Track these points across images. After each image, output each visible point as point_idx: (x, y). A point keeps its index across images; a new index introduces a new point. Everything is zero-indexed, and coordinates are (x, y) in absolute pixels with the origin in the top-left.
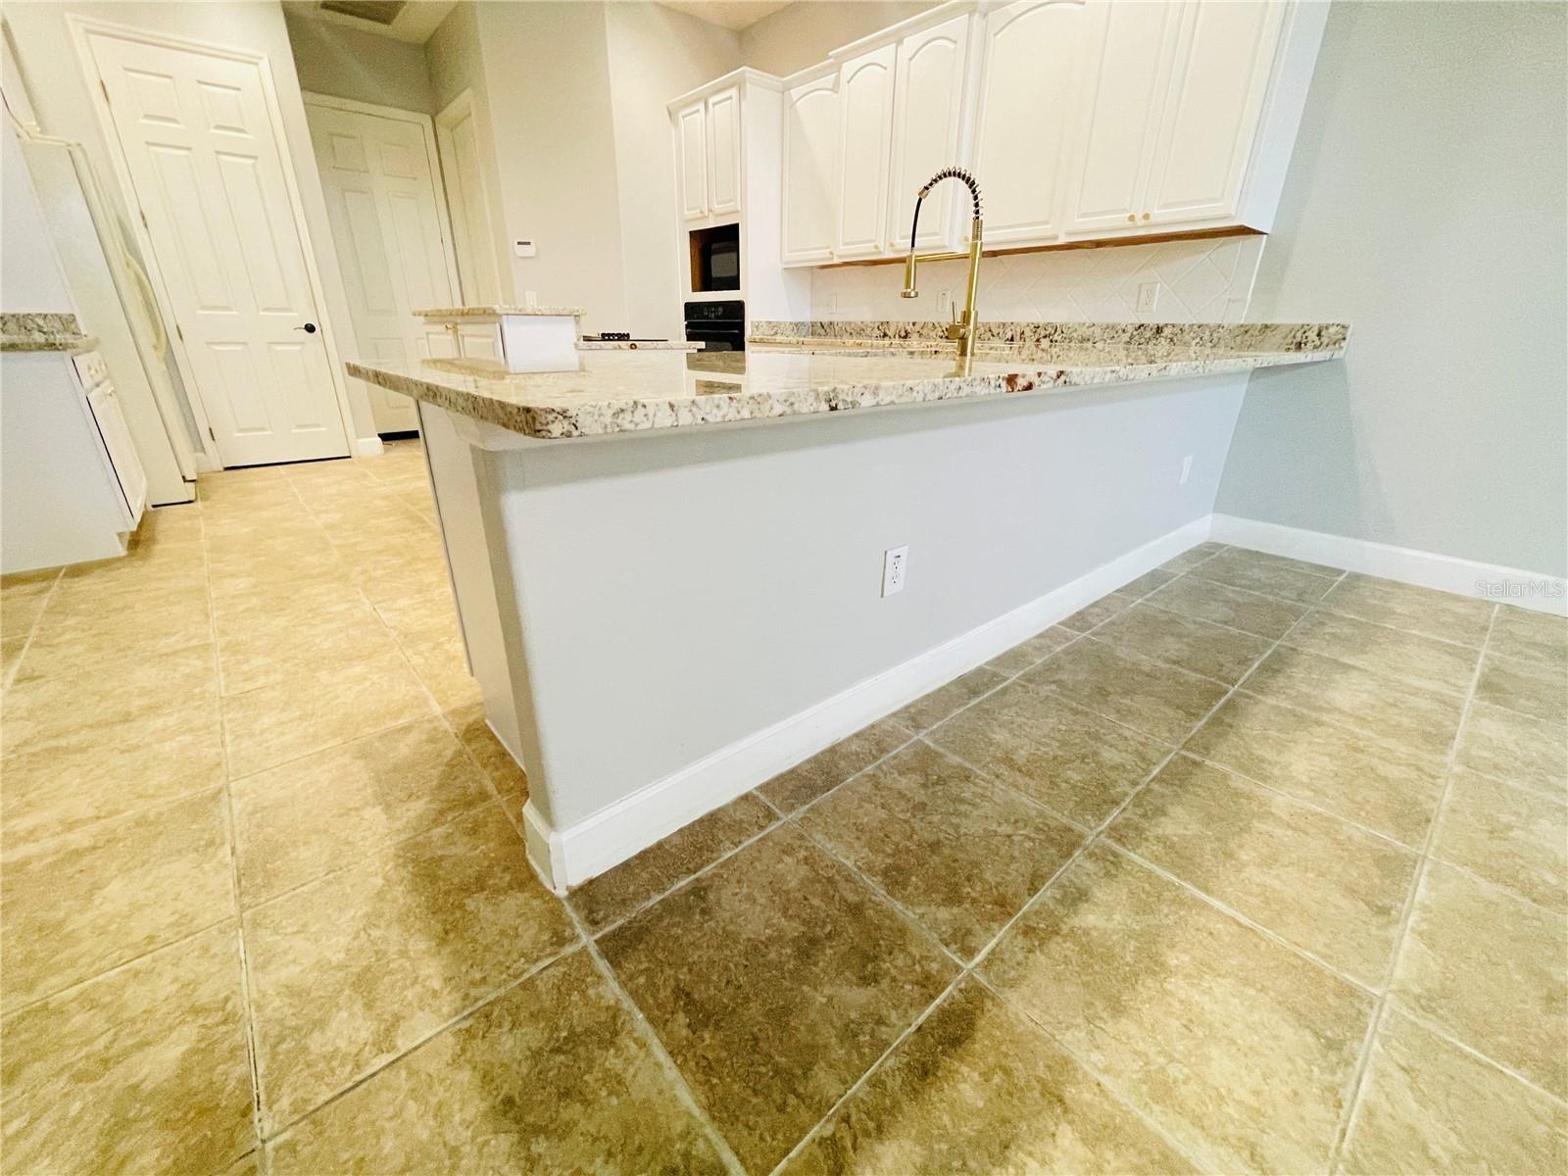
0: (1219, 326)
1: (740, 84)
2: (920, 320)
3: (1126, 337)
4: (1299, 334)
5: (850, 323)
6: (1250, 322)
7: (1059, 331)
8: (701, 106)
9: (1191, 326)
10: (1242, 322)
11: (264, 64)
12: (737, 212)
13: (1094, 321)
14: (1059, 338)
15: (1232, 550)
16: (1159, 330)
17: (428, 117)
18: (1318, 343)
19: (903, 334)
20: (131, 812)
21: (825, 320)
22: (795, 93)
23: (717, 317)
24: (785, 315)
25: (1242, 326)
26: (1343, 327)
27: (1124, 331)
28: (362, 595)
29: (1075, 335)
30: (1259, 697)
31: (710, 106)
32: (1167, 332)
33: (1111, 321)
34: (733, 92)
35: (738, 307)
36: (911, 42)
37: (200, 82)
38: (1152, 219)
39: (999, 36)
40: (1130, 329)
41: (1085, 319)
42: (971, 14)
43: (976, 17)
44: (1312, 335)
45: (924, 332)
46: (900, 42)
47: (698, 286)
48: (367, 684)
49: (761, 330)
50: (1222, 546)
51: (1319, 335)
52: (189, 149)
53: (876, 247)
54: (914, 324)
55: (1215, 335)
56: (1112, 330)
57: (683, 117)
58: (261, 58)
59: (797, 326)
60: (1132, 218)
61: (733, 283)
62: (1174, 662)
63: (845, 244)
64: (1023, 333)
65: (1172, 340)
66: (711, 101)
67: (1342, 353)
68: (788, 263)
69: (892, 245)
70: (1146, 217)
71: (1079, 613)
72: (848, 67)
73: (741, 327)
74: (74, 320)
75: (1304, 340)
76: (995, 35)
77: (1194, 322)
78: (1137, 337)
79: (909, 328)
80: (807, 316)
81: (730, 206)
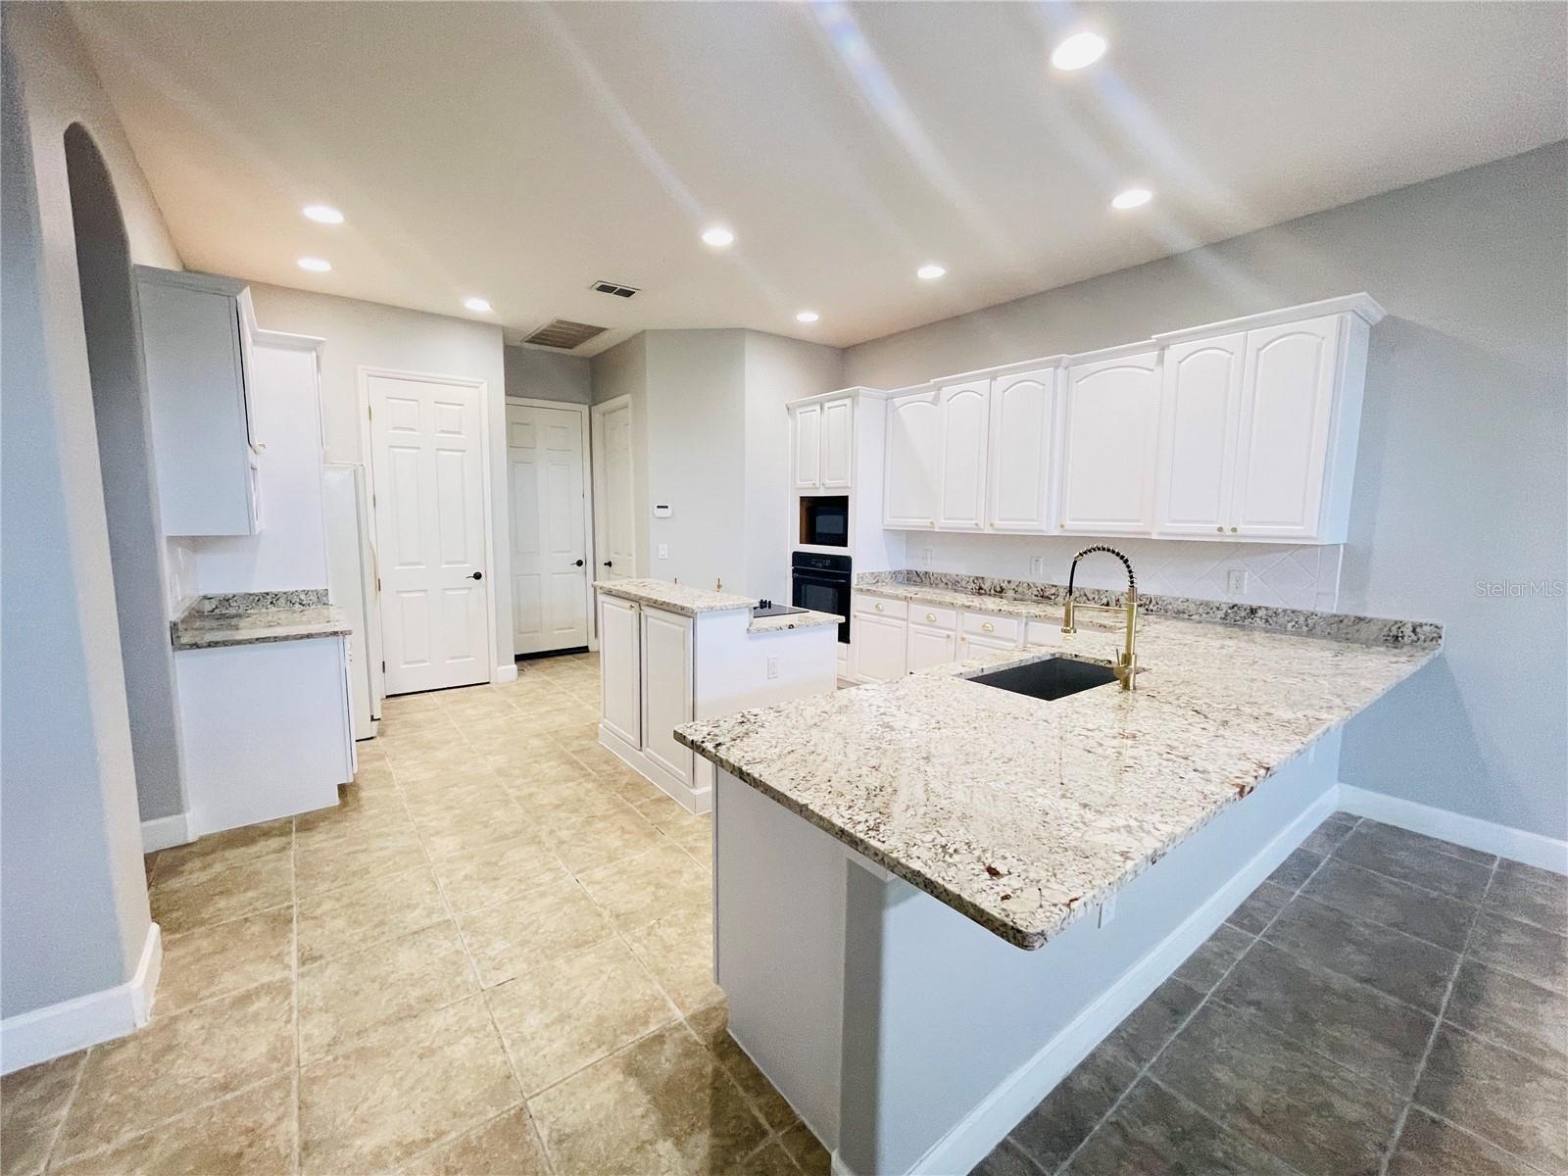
0: (1312, 614)
1: (853, 397)
2: (1015, 579)
3: (1221, 614)
4: (1394, 629)
5: (945, 575)
6: (1342, 612)
7: (1154, 602)
8: (818, 408)
9: (1285, 611)
10: (1334, 612)
11: (484, 388)
12: (847, 487)
13: (1189, 597)
14: (1154, 609)
15: (1368, 823)
16: (1253, 611)
17: (587, 406)
18: (1414, 638)
19: (998, 589)
20: (453, 1135)
21: (921, 569)
22: (898, 401)
23: (824, 567)
24: (885, 567)
25: (1335, 616)
26: (1437, 627)
27: (1218, 608)
28: (560, 861)
29: (1170, 607)
30: (1472, 1033)
31: (826, 408)
32: (1261, 613)
33: (1205, 598)
34: (848, 401)
35: (845, 563)
36: (1002, 381)
37: (436, 402)
38: (1239, 532)
39: (1080, 383)
40: (1224, 607)
41: (1177, 594)
42: (1056, 368)
43: (1060, 371)
44: (1408, 631)
45: (1020, 589)
46: (994, 378)
47: (804, 540)
48: (604, 978)
49: (866, 580)
50: (1356, 819)
51: (1414, 631)
52: (419, 448)
53: (977, 525)
54: (1009, 582)
55: (1310, 621)
56: (1208, 607)
57: (801, 413)
58: (482, 383)
59: (895, 575)
60: (1220, 529)
61: (842, 541)
62: (1367, 981)
63: (945, 519)
64: (1118, 600)
65: (1267, 621)
66: (827, 405)
67: (1441, 648)
68: (888, 525)
69: (992, 525)
70: (1234, 530)
71: (1242, 906)
72: (947, 391)
73: (848, 577)
74: (327, 594)
75: (1400, 635)
76: (1077, 382)
77: (1287, 607)
78: (1232, 615)
79: (1004, 585)
80: (904, 565)
81: (840, 483)
